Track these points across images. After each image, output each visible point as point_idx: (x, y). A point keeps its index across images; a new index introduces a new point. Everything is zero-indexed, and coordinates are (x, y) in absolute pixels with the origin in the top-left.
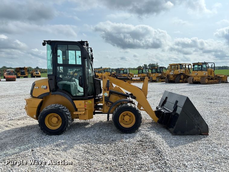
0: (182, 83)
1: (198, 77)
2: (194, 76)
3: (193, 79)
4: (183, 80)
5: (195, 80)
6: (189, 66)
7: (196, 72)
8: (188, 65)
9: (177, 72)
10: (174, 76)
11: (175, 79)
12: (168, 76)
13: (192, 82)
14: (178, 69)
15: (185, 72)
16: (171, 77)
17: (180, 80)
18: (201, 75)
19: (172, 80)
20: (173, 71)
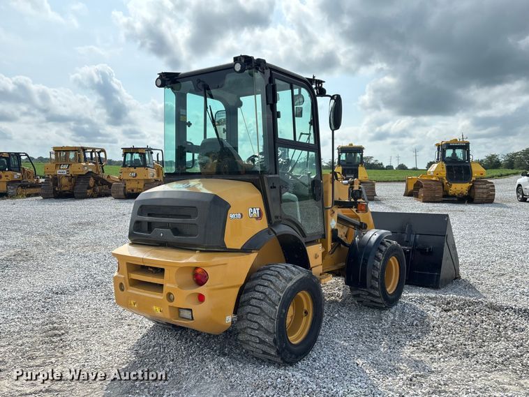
0: (92, 197)
1: (138, 181)
2: (128, 180)
3: (125, 188)
4: (94, 191)
5: (133, 191)
6: (99, 155)
7: (132, 169)
8: (99, 153)
9: (81, 170)
10: (70, 181)
11: (73, 189)
12: (56, 179)
13: (122, 193)
14: (80, 162)
15: (97, 170)
16: (64, 181)
17: (89, 191)
18: (145, 178)
19: (65, 191)
20: (65, 167)
